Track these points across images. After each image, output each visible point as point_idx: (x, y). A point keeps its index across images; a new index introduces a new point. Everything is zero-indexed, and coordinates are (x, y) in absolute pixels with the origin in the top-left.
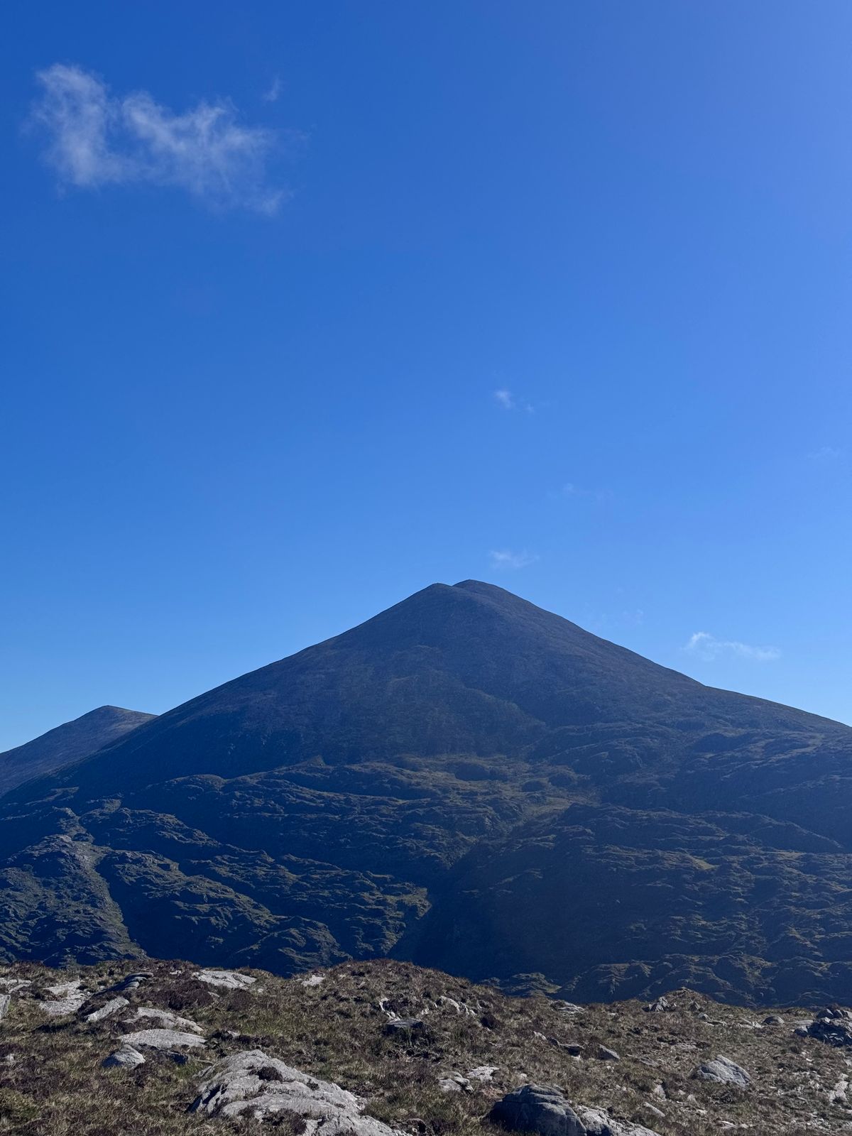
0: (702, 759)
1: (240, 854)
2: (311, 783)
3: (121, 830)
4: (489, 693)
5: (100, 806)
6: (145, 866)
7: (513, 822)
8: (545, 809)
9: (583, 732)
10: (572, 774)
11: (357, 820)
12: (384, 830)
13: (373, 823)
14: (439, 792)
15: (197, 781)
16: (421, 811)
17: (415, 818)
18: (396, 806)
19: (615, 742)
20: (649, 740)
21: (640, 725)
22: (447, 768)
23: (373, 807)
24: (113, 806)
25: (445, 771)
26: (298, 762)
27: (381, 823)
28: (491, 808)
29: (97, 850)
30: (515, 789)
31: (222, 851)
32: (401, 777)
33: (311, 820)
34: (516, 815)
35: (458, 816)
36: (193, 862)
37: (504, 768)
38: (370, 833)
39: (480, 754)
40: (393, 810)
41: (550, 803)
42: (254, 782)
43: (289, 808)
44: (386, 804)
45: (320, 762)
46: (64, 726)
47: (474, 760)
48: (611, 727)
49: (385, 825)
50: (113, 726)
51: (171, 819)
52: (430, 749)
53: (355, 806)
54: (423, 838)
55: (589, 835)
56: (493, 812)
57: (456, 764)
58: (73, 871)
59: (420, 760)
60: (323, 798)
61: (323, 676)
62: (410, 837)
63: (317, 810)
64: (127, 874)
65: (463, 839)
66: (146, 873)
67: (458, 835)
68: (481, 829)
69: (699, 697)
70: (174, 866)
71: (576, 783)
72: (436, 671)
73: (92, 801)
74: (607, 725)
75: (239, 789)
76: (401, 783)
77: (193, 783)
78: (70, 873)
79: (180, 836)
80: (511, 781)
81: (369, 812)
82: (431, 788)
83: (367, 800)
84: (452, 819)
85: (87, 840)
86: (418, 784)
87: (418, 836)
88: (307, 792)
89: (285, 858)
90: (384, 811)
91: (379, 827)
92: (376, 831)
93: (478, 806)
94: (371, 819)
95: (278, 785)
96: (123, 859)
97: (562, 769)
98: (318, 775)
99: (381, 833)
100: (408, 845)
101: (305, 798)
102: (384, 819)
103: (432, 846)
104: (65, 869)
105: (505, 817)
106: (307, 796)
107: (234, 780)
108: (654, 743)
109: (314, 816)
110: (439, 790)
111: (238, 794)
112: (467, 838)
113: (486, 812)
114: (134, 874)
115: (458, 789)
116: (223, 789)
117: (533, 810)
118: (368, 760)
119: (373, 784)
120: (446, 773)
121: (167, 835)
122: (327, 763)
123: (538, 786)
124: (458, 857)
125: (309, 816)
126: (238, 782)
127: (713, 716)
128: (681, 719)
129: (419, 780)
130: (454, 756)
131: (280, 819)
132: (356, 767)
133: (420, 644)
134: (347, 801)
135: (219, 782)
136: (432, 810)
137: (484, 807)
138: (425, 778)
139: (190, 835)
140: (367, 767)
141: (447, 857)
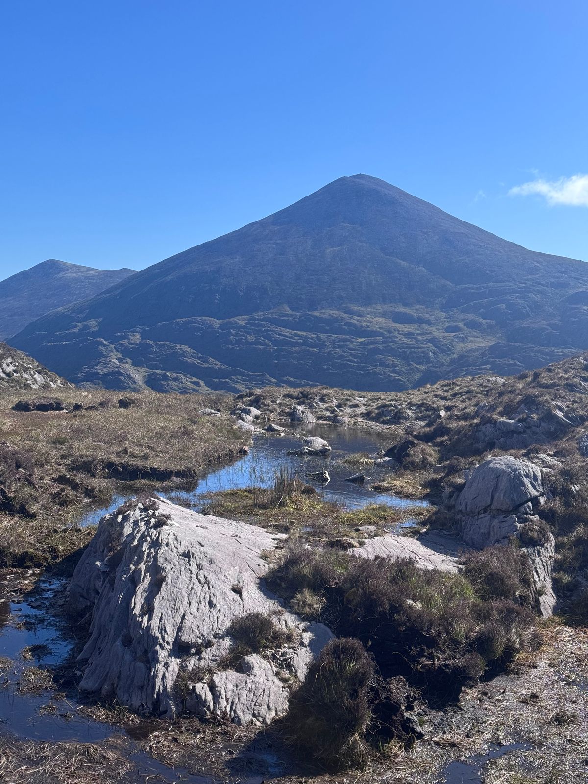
0: (582, 310)
1: (248, 376)
2: (286, 325)
3: (152, 356)
4: (403, 261)
5: (126, 337)
6: (182, 383)
7: (449, 355)
8: (470, 346)
9: (481, 289)
10: (481, 320)
11: (333, 353)
12: (355, 360)
13: (345, 354)
14: (385, 332)
15: (198, 322)
16: (381, 347)
17: (376, 351)
18: (358, 342)
19: (508, 297)
20: (533, 296)
21: (524, 285)
22: (384, 315)
23: (342, 343)
24: (136, 338)
25: (383, 317)
26: (270, 309)
27: (351, 354)
28: (431, 345)
29: (139, 370)
30: (440, 331)
31: (236, 373)
32: (353, 321)
33: (296, 352)
34: (450, 350)
35: (409, 351)
36: (215, 380)
37: (427, 316)
38: (345, 362)
39: (405, 305)
40: (357, 346)
41: (471, 342)
42: (243, 323)
43: (276, 342)
44: (351, 341)
45: (287, 309)
46: (22, 273)
47: (402, 309)
48: (502, 286)
49: (354, 356)
50: (61, 275)
51: (186, 348)
52: (368, 301)
53: (325, 342)
54: (387, 366)
55: (519, 366)
56: (433, 348)
57: (391, 312)
58: (131, 385)
59: (362, 309)
60: (299, 335)
61: (274, 246)
62: (376, 365)
63: (297, 344)
64: (171, 388)
65: (416, 367)
66: (185, 388)
67: (412, 364)
68: (428, 361)
69: (559, 264)
70: (202, 383)
71: (485, 327)
72: (360, 244)
73: (119, 334)
74: (499, 284)
75: (234, 328)
76: (355, 326)
77: (195, 323)
78: (130, 387)
79: (199, 361)
80: (435, 325)
81: (339, 347)
82: (378, 329)
83: (333, 338)
84: (405, 353)
85: (127, 363)
86: (368, 327)
87: (383, 364)
88: (286, 332)
89: (285, 378)
90: (351, 346)
91: (351, 358)
92: (350, 360)
93: (422, 344)
94: (343, 351)
95: (263, 326)
96: (165, 378)
97: (471, 317)
98: (289, 319)
99: (355, 362)
100: (378, 371)
101: (285, 336)
102: (353, 352)
103: (394, 372)
104: (126, 384)
105: (443, 351)
106: (287, 334)
107: (226, 321)
108: (538, 298)
109: (298, 349)
110: (385, 331)
111: (234, 332)
112: (418, 366)
113: (428, 348)
114: (177, 389)
115: (398, 330)
116: (220, 328)
117: (460, 347)
118: (323, 308)
119: (332, 326)
120: (384, 319)
121: (189, 360)
122: (292, 309)
123: (456, 329)
124: (415, 380)
125: (293, 349)
126: (230, 323)
127: (574, 278)
128: (553, 280)
129: (368, 324)
130: (386, 306)
131: (272, 350)
132: (316, 313)
133: (342, 222)
134: (318, 338)
135: (216, 323)
136: (388, 346)
137: (426, 344)
138: (371, 322)
139: (207, 361)
140: (324, 313)
141: (408, 380)
